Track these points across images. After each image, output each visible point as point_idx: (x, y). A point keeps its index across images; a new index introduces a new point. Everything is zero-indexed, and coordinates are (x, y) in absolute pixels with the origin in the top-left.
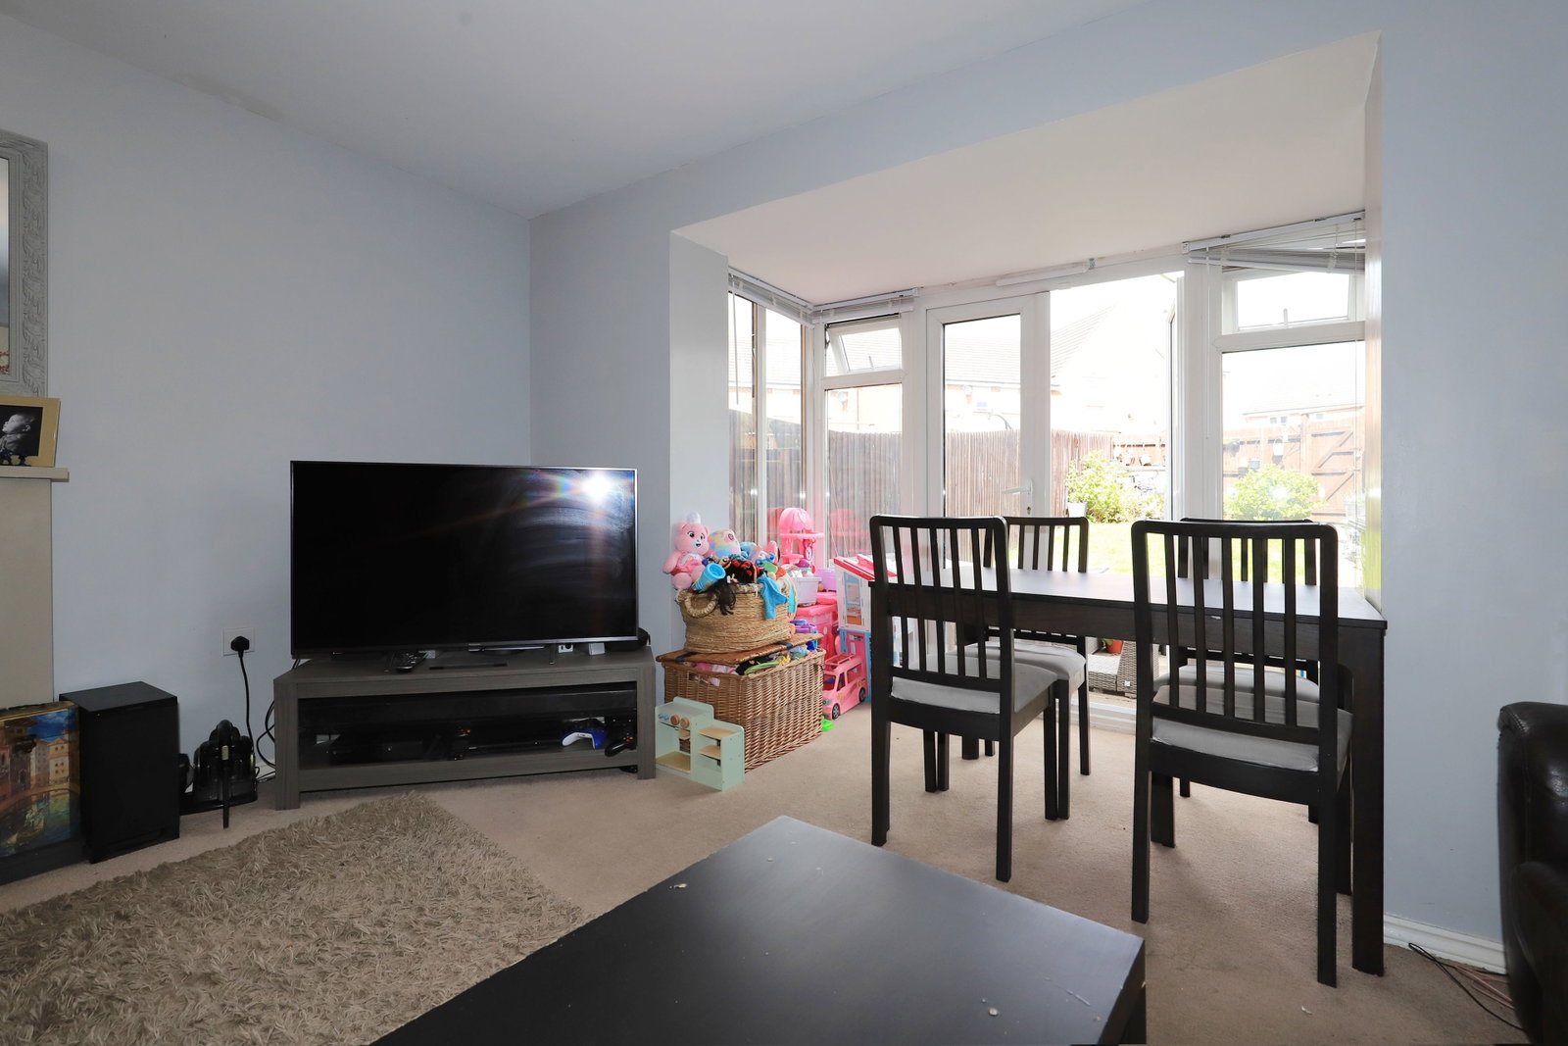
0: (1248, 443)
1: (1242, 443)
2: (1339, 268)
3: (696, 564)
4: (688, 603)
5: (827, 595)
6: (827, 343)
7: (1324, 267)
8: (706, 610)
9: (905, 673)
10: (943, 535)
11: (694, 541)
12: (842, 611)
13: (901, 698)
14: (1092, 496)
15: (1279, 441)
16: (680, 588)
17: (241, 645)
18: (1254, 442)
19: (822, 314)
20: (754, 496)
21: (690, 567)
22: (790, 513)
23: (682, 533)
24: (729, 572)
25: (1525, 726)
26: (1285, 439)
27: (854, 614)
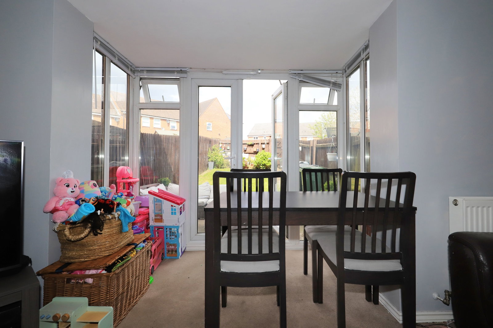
0: (256, 144)
1: (255, 144)
3: (71, 204)
4: (67, 232)
5: (142, 210)
6: (141, 87)
7: (329, 86)
8: (82, 235)
9: (230, 257)
11: (70, 189)
12: (152, 216)
13: (227, 271)
14: (215, 160)
15: (264, 144)
16: (59, 222)
18: (257, 144)
19: (139, 72)
20: (102, 158)
21: (67, 207)
22: (122, 169)
23: (59, 185)
24: (98, 207)
26: (266, 143)
27: (158, 217)
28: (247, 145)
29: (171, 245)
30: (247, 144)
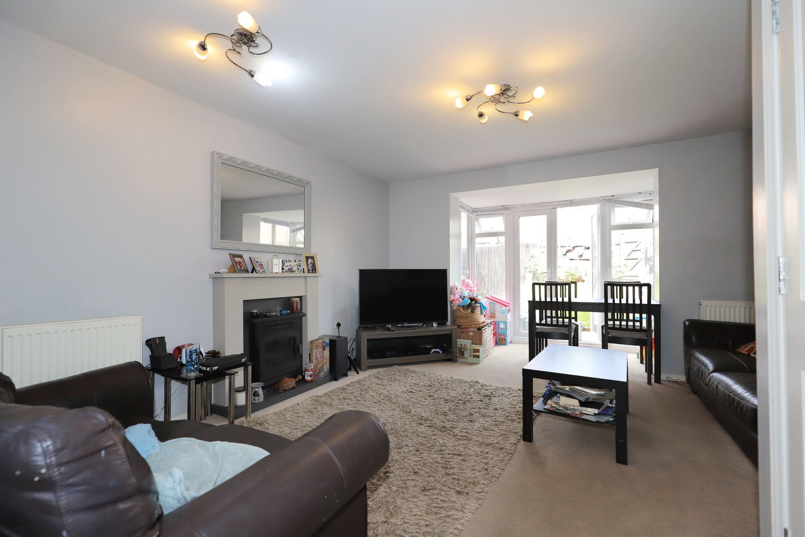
2: (645, 208)
6: (475, 221)
7: (641, 207)
8: (469, 312)
10: (554, 287)
11: (457, 291)
14: (535, 270)
16: (456, 305)
17: (339, 325)
22: (468, 281)
23: (453, 289)
25: (687, 323)
27: (492, 315)
28: (584, 248)
29: (501, 335)
30: (584, 246)
